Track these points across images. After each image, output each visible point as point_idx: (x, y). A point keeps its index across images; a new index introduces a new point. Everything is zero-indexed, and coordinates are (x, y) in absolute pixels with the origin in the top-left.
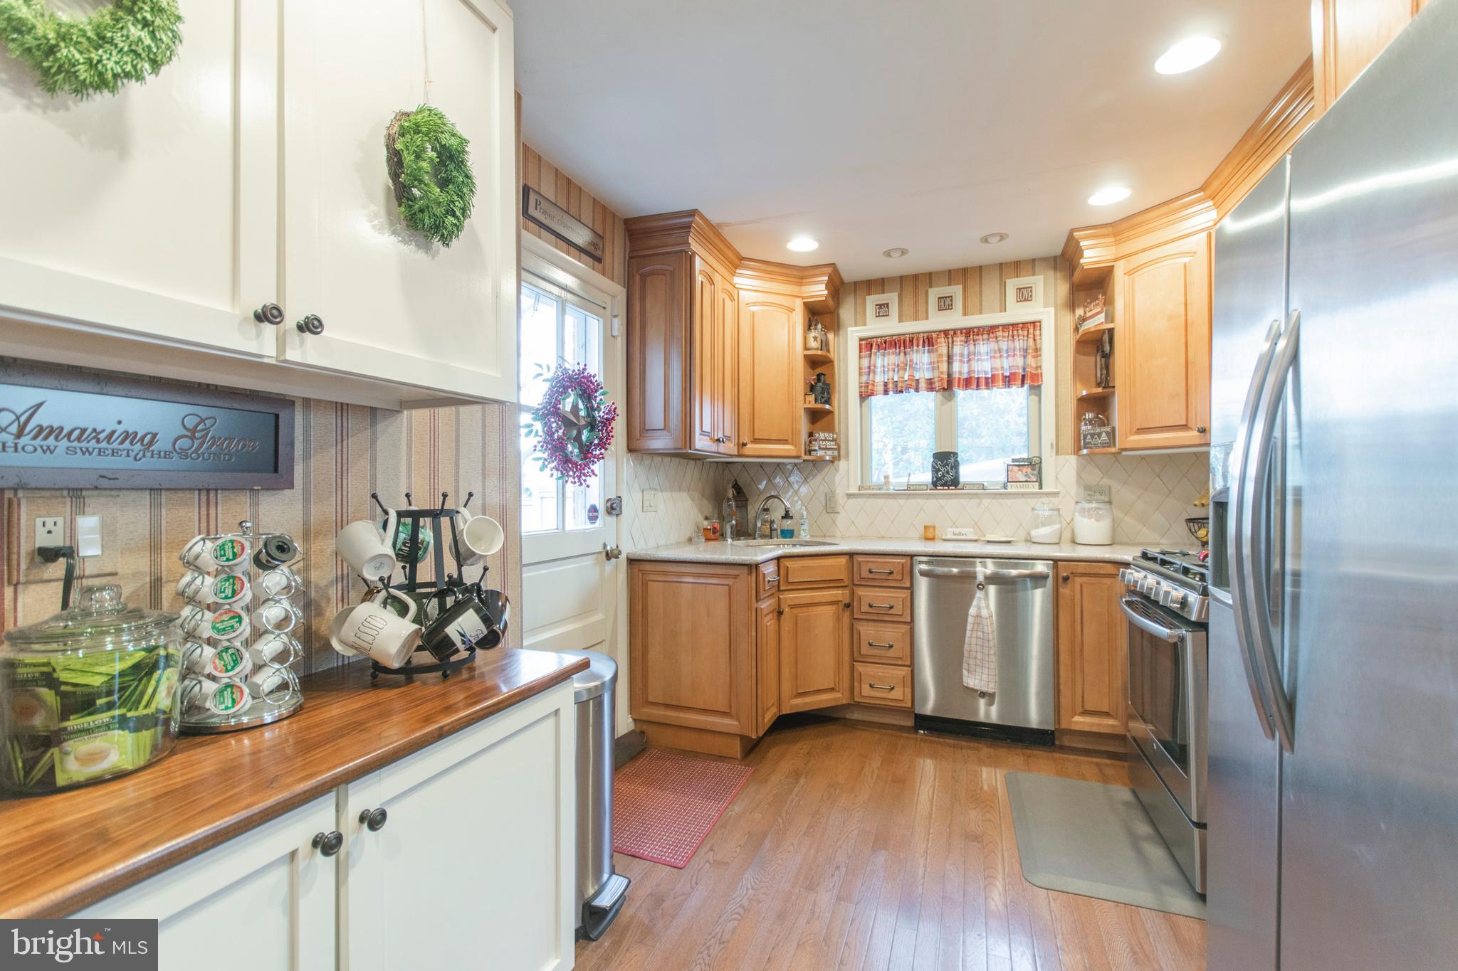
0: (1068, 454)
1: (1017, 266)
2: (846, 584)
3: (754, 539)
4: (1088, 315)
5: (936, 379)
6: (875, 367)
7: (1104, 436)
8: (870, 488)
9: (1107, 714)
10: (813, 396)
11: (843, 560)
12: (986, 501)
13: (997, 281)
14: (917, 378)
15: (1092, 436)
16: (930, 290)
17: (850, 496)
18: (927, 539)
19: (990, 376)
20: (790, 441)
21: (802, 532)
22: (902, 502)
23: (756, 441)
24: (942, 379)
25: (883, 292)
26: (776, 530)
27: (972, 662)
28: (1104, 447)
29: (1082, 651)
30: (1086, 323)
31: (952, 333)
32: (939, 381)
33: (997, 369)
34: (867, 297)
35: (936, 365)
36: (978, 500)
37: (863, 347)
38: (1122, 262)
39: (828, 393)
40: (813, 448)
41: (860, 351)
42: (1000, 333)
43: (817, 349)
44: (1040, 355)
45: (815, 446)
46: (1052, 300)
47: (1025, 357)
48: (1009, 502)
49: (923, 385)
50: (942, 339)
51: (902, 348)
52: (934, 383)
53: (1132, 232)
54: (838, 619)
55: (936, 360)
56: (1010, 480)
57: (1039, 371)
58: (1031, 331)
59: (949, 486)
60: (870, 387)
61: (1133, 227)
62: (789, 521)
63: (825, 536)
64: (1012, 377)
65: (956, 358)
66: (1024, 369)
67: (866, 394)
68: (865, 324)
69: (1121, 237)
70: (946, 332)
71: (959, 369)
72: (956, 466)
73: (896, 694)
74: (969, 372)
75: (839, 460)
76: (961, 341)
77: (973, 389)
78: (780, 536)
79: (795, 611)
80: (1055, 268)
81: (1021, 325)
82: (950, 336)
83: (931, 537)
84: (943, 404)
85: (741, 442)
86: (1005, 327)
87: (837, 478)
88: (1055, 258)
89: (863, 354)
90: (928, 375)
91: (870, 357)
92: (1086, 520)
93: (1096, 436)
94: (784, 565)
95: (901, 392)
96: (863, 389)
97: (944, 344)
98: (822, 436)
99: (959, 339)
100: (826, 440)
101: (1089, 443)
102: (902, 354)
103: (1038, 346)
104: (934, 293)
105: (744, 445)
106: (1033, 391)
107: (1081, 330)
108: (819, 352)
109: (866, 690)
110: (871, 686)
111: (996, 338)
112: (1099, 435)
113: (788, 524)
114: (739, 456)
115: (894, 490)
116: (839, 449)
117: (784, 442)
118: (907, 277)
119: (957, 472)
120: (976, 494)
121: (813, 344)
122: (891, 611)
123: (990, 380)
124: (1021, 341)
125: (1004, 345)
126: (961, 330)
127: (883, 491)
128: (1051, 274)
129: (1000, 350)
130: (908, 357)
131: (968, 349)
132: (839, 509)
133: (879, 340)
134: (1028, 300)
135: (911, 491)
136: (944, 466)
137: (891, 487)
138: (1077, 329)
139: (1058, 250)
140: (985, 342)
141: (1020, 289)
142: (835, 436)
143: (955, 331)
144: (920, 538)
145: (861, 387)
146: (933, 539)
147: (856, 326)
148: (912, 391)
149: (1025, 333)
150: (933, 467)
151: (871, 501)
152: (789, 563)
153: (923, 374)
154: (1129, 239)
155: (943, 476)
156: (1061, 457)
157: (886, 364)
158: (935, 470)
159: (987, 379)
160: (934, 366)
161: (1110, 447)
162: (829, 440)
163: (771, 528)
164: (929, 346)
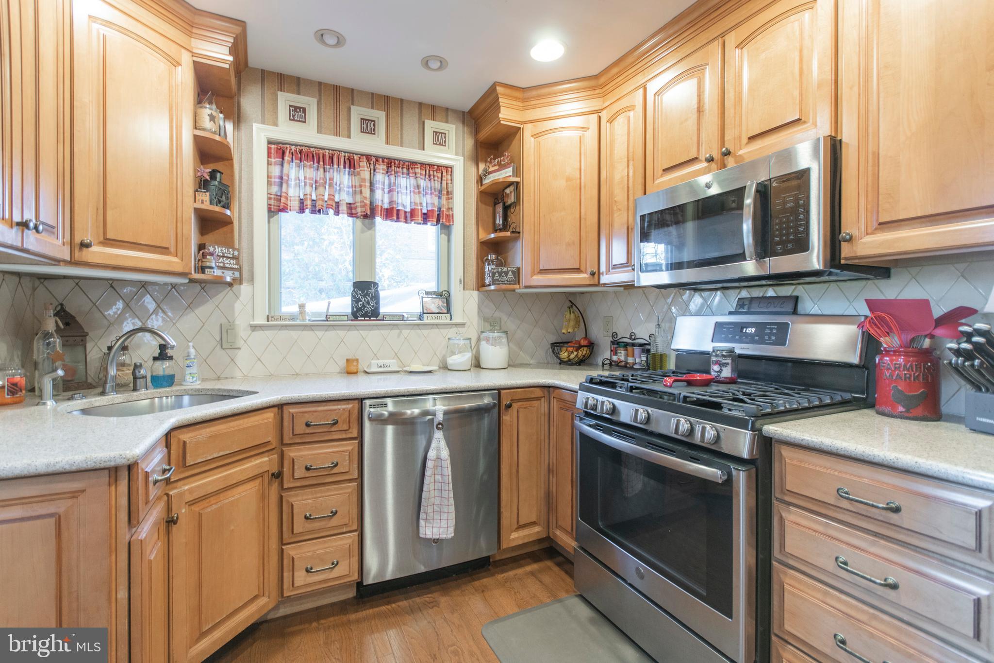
0: (471, 290)
1: (434, 110)
2: (273, 447)
3: (103, 393)
4: (491, 169)
5: (358, 204)
6: (288, 176)
7: (510, 274)
8: (281, 318)
9: (533, 524)
10: (208, 194)
11: (270, 415)
12: (406, 332)
13: (416, 119)
14: (337, 200)
15: (500, 274)
16: (352, 107)
17: (254, 328)
18: (349, 373)
19: (408, 210)
20: (172, 249)
21: (188, 378)
22: (320, 333)
23: (108, 242)
24: (364, 206)
25: (299, 93)
26: (145, 377)
27: (430, 510)
28: (510, 284)
29: (518, 471)
30: (490, 175)
31: (374, 159)
32: (361, 207)
33: (416, 204)
34: (279, 93)
35: (358, 189)
36: (398, 331)
37: (273, 151)
38: (530, 126)
39: (227, 198)
40: (208, 264)
41: (269, 156)
42: (418, 170)
43: (215, 133)
44: (451, 199)
45: (211, 262)
46: (460, 151)
47: (439, 198)
48: (425, 332)
49: (343, 207)
50: (364, 163)
51: (321, 163)
52: (356, 208)
53: (538, 102)
54: (263, 497)
55: (357, 184)
56: (425, 311)
57: (451, 213)
58: (444, 174)
59: (370, 317)
60: (283, 200)
61: (539, 97)
62: (167, 364)
63: (219, 379)
64: (430, 214)
65: (378, 186)
66: (439, 209)
67: (277, 207)
68: (275, 124)
69: (529, 103)
70: (368, 157)
71: (382, 198)
72: (376, 297)
73: (341, 570)
74: (391, 202)
75: (240, 283)
76: (383, 169)
77: (392, 220)
78: (149, 384)
79: (196, 508)
80: (464, 123)
81: (436, 167)
82: (372, 162)
83: (355, 371)
84: (363, 232)
85: (78, 240)
86: (423, 165)
87: (238, 306)
88: (464, 112)
89: (272, 160)
90: (348, 199)
91: (282, 165)
92: (491, 348)
93: (503, 275)
94: (179, 439)
95: (319, 211)
96: (272, 202)
97: (366, 169)
98: (218, 250)
99: (381, 167)
100: (223, 257)
101: (498, 280)
102: (322, 170)
103: (450, 190)
104: (358, 112)
105: (84, 245)
106: (443, 231)
107: (486, 182)
108: (217, 138)
109: (301, 578)
110: (307, 571)
111: (416, 174)
112: (506, 273)
113: (163, 368)
114: (72, 263)
115: (309, 320)
116: (240, 270)
117: (163, 250)
118: (326, 84)
119: (378, 303)
120: (397, 325)
121: (207, 124)
122: (335, 470)
123: (409, 215)
124: (436, 182)
125: (422, 183)
126: (383, 158)
127: (298, 322)
128: (461, 126)
129: (418, 187)
130: (328, 175)
131: (390, 180)
132: (240, 343)
133: (293, 148)
134: (442, 145)
135: (329, 322)
136: (365, 296)
137: (307, 318)
138: (480, 180)
139: (468, 106)
140: (405, 176)
141: (437, 132)
142: (236, 253)
143: (377, 158)
144: (340, 373)
145: (269, 199)
146: (356, 373)
147: (263, 123)
148: (331, 212)
149: (439, 175)
150: (353, 296)
151: (284, 333)
152: (186, 436)
153: (345, 198)
154: (534, 107)
155: (364, 306)
156: (467, 292)
157: (302, 178)
158: (355, 300)
159: (406, 212)
160: (356, 190)
161: (515, 284)
162: (228, 258)
163: (134, 373)
164: (350, 168)
